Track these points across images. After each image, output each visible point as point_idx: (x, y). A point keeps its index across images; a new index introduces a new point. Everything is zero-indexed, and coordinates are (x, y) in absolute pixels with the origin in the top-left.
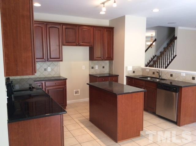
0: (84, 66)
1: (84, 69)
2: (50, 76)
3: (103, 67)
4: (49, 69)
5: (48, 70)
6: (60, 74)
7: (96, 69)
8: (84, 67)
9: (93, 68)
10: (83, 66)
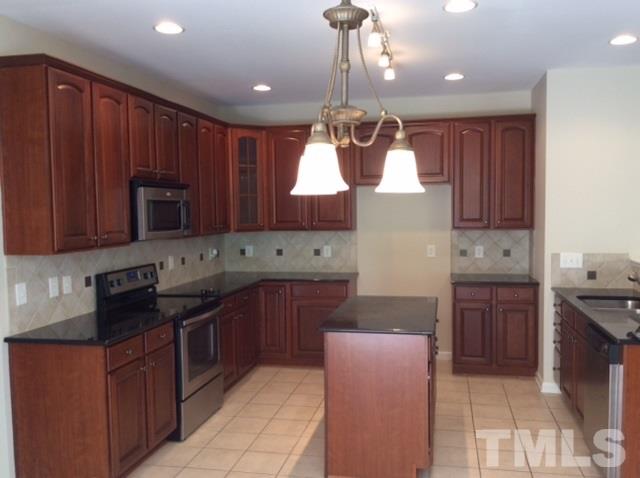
0: (433, 247)
1: (433, 255)
2: (329, 271)
3: (507, 253)
4: (327, 252)
5: (325, 256)
6: (356, 267)
7: (477, 256)
8: (431, 250)
9: (463, 253)
10: (429, 247)
